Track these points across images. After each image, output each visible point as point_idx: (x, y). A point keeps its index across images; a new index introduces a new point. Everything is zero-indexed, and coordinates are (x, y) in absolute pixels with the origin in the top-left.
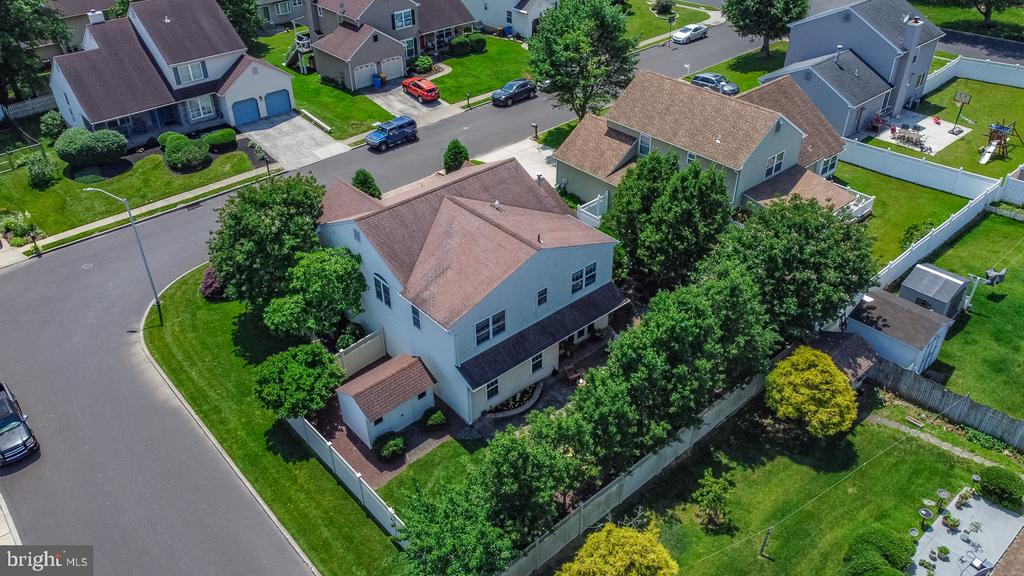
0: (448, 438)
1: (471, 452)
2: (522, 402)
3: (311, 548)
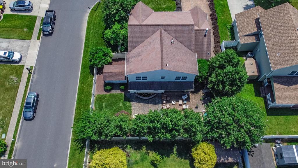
0: (123, 93)
1: (125, 100)
2: (146, 96)
3: (78, 99)
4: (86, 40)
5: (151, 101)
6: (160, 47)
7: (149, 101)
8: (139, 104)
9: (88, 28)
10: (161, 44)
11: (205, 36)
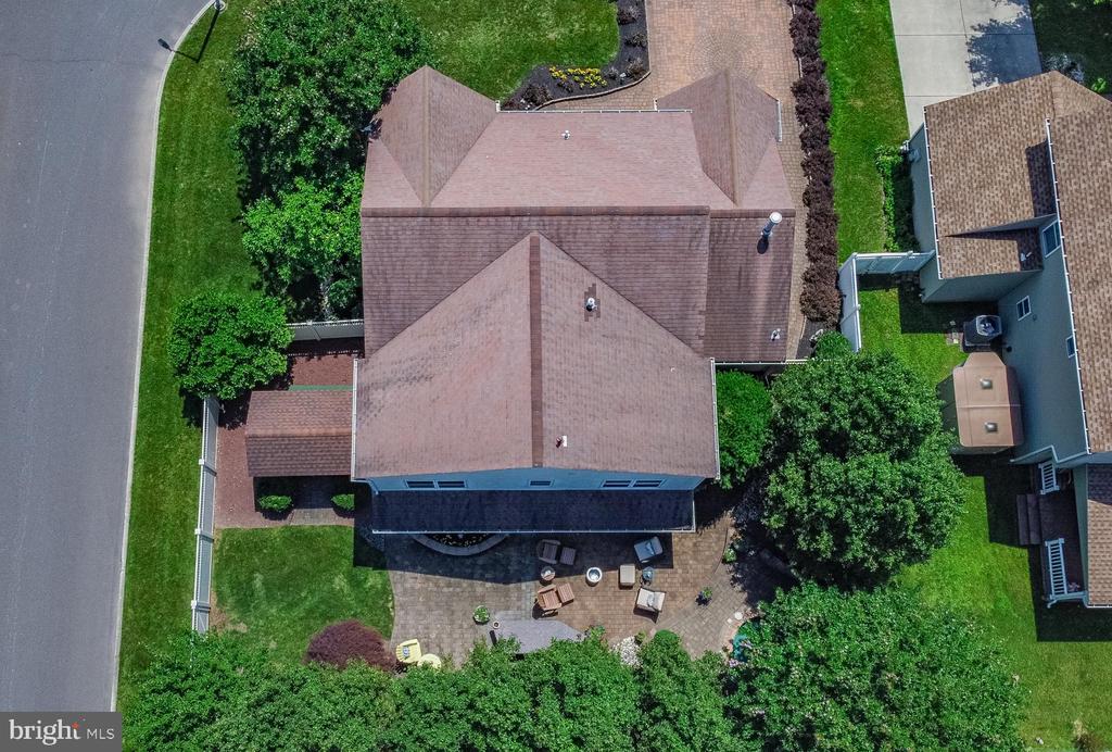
0: (349, 523)
1: (357, 562)
2: (460, 543)
3: (134, 549)
4: (156, 232)
5: (484, 567)
6: (527, 336)
7: (474, 565)
8: (428, 580)
9: (165, 165)
10: (535, 321)
11: (763, 245)
